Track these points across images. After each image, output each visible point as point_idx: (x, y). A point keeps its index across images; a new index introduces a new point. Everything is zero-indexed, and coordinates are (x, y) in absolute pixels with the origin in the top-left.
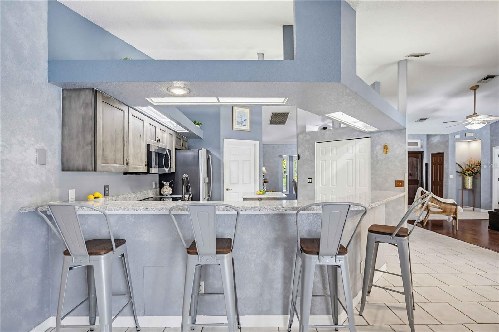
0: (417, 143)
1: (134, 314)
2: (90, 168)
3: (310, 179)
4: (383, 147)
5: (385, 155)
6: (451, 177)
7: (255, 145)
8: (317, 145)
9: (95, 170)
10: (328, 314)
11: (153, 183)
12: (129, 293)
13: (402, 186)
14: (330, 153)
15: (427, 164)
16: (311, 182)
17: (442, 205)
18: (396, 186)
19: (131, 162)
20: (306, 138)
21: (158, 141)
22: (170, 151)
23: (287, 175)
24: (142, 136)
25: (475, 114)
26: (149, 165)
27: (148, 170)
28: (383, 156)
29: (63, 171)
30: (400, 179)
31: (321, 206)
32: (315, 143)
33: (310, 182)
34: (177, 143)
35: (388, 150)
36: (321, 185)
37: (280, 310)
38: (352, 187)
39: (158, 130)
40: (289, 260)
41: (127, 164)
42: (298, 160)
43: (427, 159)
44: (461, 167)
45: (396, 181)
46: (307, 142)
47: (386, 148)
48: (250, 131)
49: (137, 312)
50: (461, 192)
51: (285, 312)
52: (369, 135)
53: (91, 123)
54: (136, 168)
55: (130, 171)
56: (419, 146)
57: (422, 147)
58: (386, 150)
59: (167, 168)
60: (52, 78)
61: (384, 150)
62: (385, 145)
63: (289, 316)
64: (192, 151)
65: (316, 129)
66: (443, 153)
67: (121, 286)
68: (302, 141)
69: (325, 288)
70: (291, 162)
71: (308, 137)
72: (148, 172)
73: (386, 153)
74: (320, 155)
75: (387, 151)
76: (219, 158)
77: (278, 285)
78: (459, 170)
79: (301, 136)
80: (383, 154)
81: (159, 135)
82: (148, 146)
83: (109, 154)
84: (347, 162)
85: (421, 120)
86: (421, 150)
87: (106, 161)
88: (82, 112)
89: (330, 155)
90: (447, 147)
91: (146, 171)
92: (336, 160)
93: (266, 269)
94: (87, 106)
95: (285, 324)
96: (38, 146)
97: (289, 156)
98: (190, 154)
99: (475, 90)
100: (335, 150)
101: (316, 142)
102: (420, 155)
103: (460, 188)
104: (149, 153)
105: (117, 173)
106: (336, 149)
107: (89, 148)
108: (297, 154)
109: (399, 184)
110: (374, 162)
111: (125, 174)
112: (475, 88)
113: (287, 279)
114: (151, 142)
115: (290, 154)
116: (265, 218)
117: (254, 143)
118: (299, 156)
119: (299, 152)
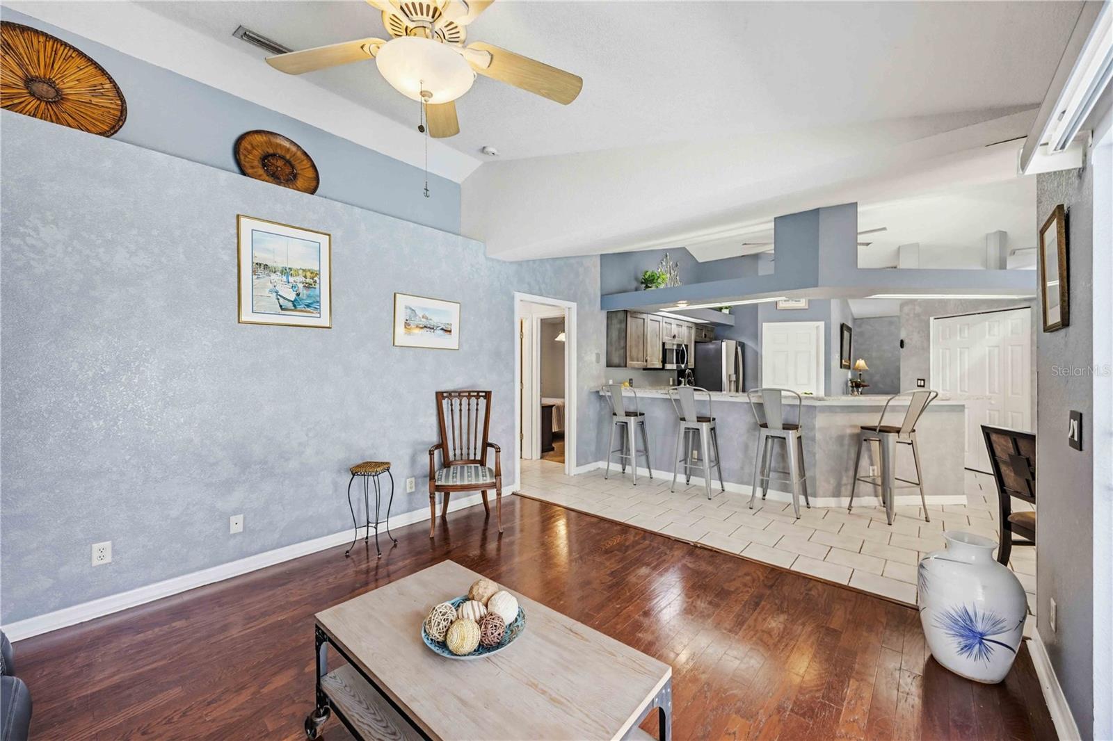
1: (649, 468)
2: (623, 365)
3: (921, 380)
7: (817, 327)
8: (933, 323)
9: (626, 366)
11: (671, 379)
12: (646, 449)
14: (959, 334)
16: (923, 386)
19: (649, 359)
20: (914, 311)
21: (674, 337)
22: (686, 346)
24: (658, 336)
26: (664, 361)
27: (664, 366)
29: (607, 366)
32: (929, 320)
33: (921, 386)
34: (697, 335)
38: (997, 395)
39: (674, 326)
41: (646, 361)
46: (916, 319)
48: (807, 307)
49: (651, 467)
53: (623, 334)
54: (653, 364)
55: (648, 367)
59: (683, 363)
60: (602, 308)
64: (714, 343)
67: (642, 448)
68: (907, 317)
71: (918, 310)
72: (663, 369)
74: (941, 340)
76: (755, 348)
81: (675, 330)
82: (664, 344)
83: (634, 354)
87: (632, 360)
88: (618, 326)
89: (958, 338)
91: (661, 367)
92: (969, 348)
94: (621, 322)
96: (596, 352)
98: (711, 346)
100: (967, 331)
101: (932, 319)
104: (664, 351)
105: (639, 369)
106: (969, 329)
107: (622, 351)
111: (644, 369)
114: (667, 339)
117: (816, 326)
118: (902, 341)
119: (902, 337)
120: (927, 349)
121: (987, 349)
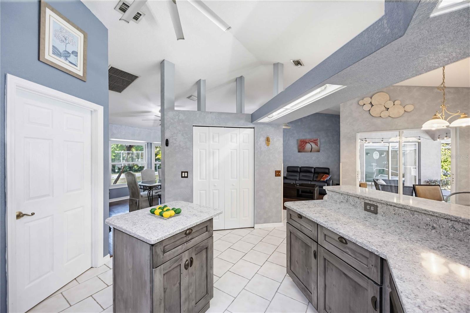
3: (185, 172)
4: (265, 139)
5: (267, 147)
13: (280, 176)
14: (212, 140)
16: (187, 177)
18: (276, 176)
20: (179, 117)
28: (265, 147)
30: (278, 169)
32: (193, 126)
33: (185, 177)
35: (270, 142)
36: (199, 180)
38: (236, 180)
42: (166, 147)
45: (276, 171)
46: (180, 124)
47: (268, 140)
52: (254, 126)
58: (268, 142)
61: (267, 142)
62: (268, 138)
68: (172, 121)
71: (182, 117)
73: (268, 145)
74: (199, 142)
75: (269, 144)
80: (266, 146)
84: (231, 152)
89: (212, 142)
92: (219, 150)
106: (219, 137)
108: (163, 139)
109: (278, 174)
110: (258, 153)
118: (167, 141)
119: (167, 136)
120: (190, 148)
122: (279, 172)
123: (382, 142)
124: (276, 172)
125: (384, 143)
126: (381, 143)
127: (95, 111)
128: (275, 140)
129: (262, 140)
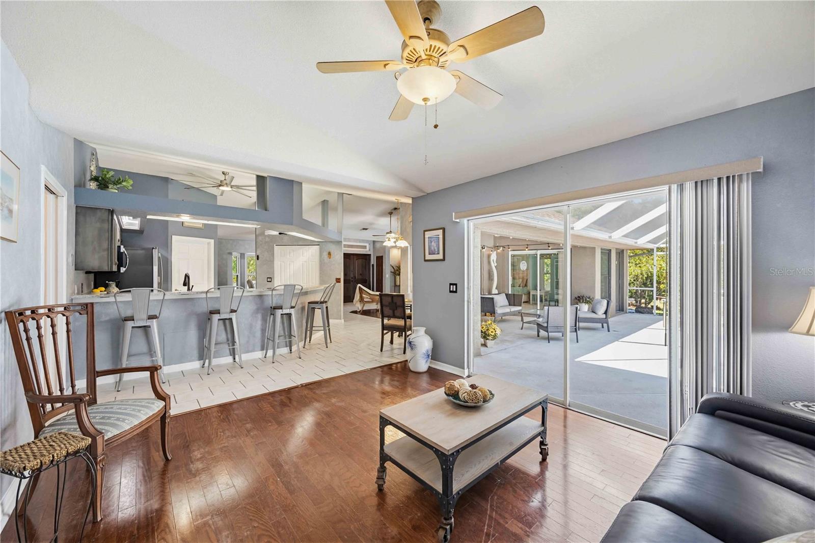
0: (366, 246)
3: (269, 278)
4: (327, 253)
6: (387, 276)
8: (276, 248)
10: (287, 347)
13: (340, 282)
14: (288, 255)
15: (373, 265)
16: (271, 282)
17: (371, 296)
20: (265, 240)
23: (237, 276)
25: (391, 231)
27: (119, 269)
28: (327, 260)
29: (75, 270)
30: (338, 277)
31: (283, 287)
32: (274, 245)
33: (269, 282)
35: (331, 256)
36: (280, 284)
37: (260, 348)
40: (264, 320)
42: (257, 260)
43: (373, 261)
44: (393, 268)
46: (267, 244)
47: (329, 254)
48: (203, 228)
50: (393, 288)
51: (262, 349)
52: (318, 244)
56: (368, 249)
57: (369, 250)
61: (328, 256)
62: (329, 252)
63: (265, 351)
64: (144, 249)
65: (276, 233)
66: (382, 257)
68: (261, 243)
69: (285, 333)
70: (242, 260)
71: (267, 239)
73: (330, 258)
74: (279, 256)
76: (166, 256)
77: (258, 334)
78: (393, 270)
79: (260, 238)
84: (303, 264)
85: (364, 229)
86: (369, 253)
89: (288, 257)
90: (385, 252)
92: (293, 262)
93: (251, 327)
95: (262, 355)
97: (241, 254)
99: (391, 214)
100: (292, 254)
102: (368, 257)
103: (393, 285)
107: (106, 253)
108: (256, 254)
109: (338, 280)
110: (322, 264)
112: (391, 213)
113: (263, 331)
115: (242, 252)
116: (251, 298)
117: (208, 242)
118: (258, 256)
119: (258, 254)
120: (273, 261)
121: (301, 263)
122: (340, 279)
123: (527, 249)
124: (337, 279)
125: (529, 250)
126: (525, 250)
127: (210, 243)
128: (336, 253)
129: (325, 254)
